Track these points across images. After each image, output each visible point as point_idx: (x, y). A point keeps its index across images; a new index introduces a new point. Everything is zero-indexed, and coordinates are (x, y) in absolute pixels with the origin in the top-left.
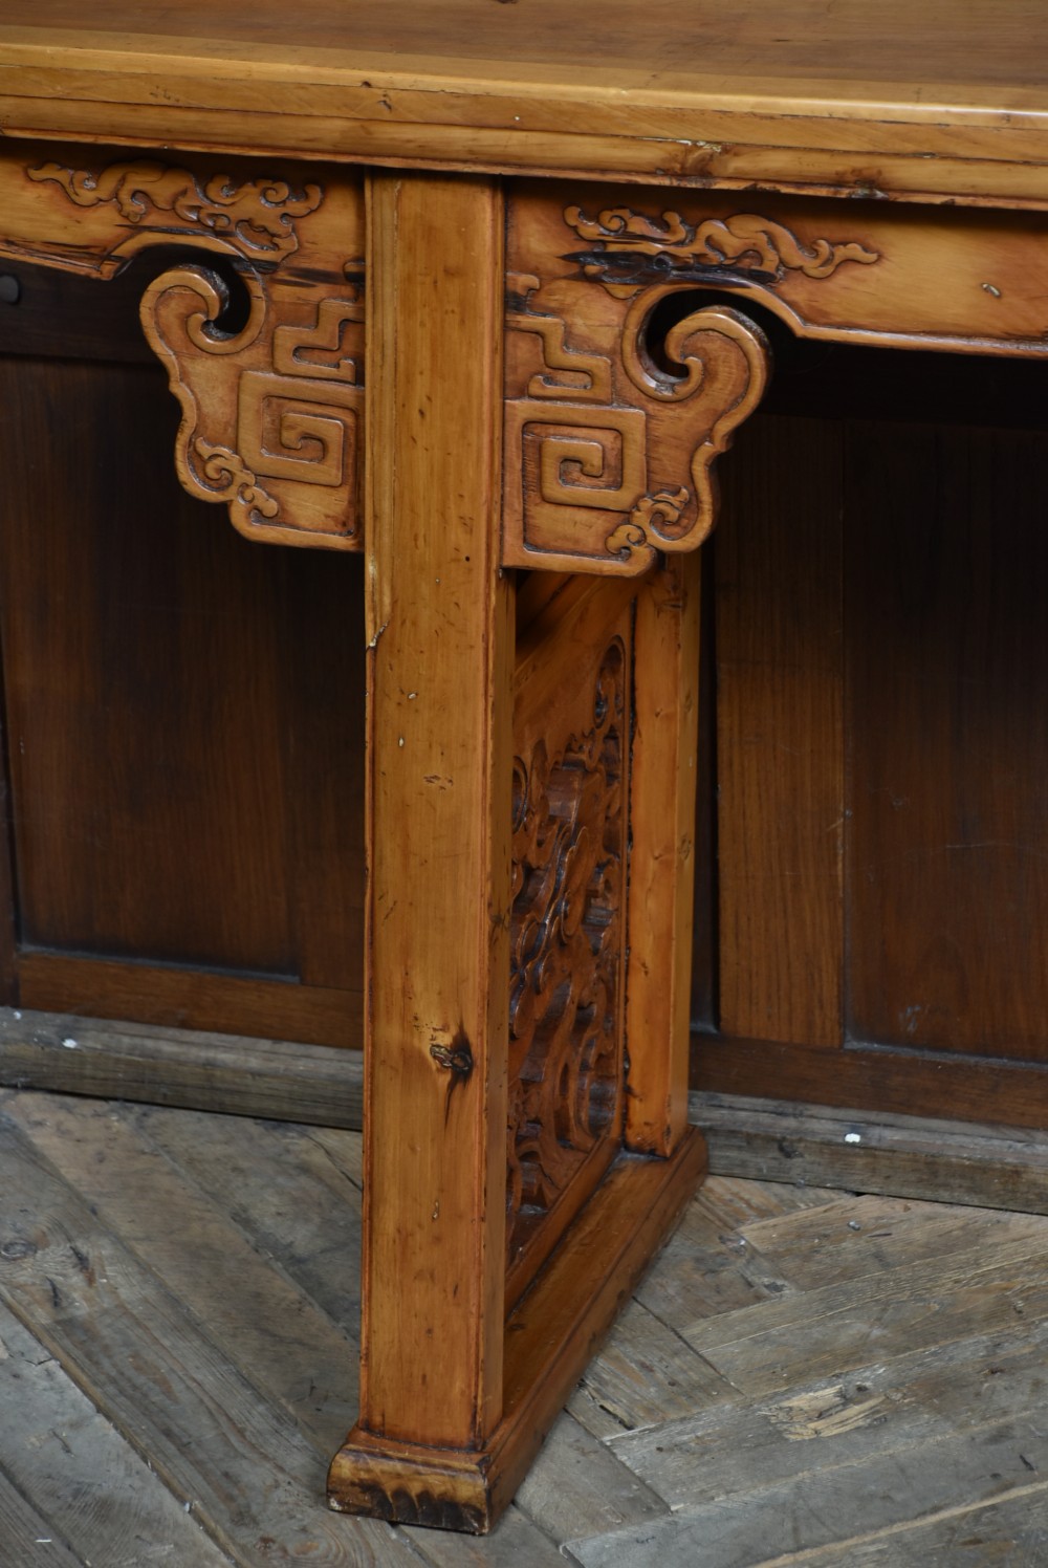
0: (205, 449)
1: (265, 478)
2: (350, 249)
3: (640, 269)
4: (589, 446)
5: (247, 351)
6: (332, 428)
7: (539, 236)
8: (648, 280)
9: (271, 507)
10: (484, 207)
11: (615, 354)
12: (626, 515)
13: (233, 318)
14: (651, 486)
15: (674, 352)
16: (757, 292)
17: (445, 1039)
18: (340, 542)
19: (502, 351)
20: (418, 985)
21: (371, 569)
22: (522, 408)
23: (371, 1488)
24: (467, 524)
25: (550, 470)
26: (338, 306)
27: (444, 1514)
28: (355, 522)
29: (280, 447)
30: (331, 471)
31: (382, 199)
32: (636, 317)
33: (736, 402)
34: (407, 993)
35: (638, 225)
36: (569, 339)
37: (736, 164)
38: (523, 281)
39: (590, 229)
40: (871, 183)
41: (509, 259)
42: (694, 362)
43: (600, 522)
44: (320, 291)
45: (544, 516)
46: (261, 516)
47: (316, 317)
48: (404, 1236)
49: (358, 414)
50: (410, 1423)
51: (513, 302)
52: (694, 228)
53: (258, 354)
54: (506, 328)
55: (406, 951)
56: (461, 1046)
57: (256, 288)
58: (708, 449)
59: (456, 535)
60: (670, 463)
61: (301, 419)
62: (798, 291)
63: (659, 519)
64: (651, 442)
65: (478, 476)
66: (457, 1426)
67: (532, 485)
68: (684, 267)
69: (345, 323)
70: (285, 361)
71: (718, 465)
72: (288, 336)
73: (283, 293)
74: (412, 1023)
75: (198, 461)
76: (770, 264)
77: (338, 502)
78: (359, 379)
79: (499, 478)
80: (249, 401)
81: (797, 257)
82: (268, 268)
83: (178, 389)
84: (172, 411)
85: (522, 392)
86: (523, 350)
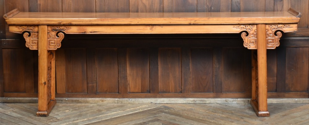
0: (28, 44)
1: (32, 45)
2: (37, 30)
3: (56, 30)
4: (53, 42)
5: (30, 37)
6: (36, 42)
7: (50, 29)
8: (57, 31)
9: (32, 47)
10: (46, 27)
11: (55, 36)
12: (55, 46)
13: (29, 36)
14: (57, 44)
15: (58, 35)
16: (63, 31)
17: (44, 82)
18: (37, 49)
19: (47, 36)
20: (42, 78)
21: (39, 51)
22: (49, 40)
23: (39, 114)
24: (45, 47)
25: (50, 43)
26: (37, 34)
27: (44, 116)
28: (38, 48)
29: (33, 43)
30: (36, 45)
31: (40, 27)
32: (56, 33)
33: (62, 38)
34: (41, 79)
35: (56, 28)
36: (52, 35)
37: (63, 23)
38: (49, 31)
39: (53, 28)
40: (71, 23)
41: (48, 30)
42: (60, 36)
43: (54, 46)
44: (35, 33)
45: (50, 46)
46: (31, 48)
47: (35, 35)
48: (41, 96)
49: (38, 41)
50: (42, 110)
51: (48, 33)
52: (59, 27)
53: (31, 37)
54: (48, 35)
55: (41, 76)
56: (45, 82)
57: (31, 33)
58: (61, 41)
59: (45, 48)
60: (58, 42)
61: (34, 41)
62: (66, 31)
63: (58, 46)
64: (57, 41)
65: (46, 44)
66: (45, 110)
67: (49, 44)
68: (59, 30)
69: (37, 35)
70: (33, 38)
71: (61, 42)
72: (33, 36)
73: (33, 33)
74: (42, 81)
75: (27, 45)
76: (64, 29)
77: (36, 47)
78: (38, 39)
79: (47, 44)
80: (31, 41)
81: (66, 29)
82: (32, 32)
83: (26, 40)
84: (25, 42)
85: (49, 38)
86: (49, 36)
